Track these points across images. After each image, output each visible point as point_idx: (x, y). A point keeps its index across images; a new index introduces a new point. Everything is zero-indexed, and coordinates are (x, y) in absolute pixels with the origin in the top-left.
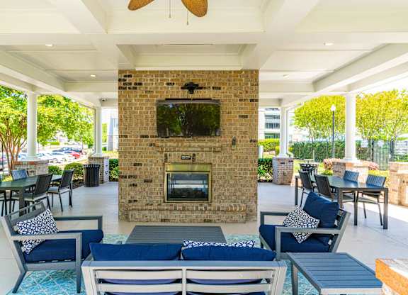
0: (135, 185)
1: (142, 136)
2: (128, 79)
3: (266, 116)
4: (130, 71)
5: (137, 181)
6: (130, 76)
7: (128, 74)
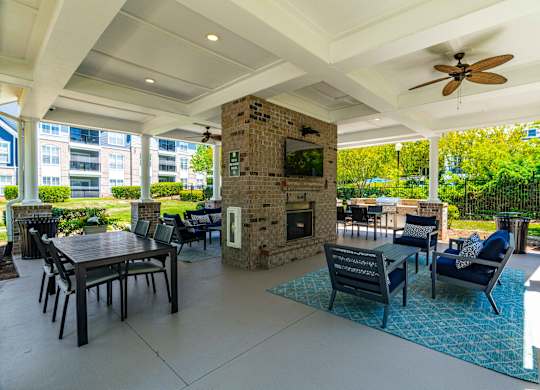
0: (264, 229)
1: (270, 175)
2: (258, 108)
3: (160, 156)
4: (261, 100)
5: (266, 224)
6: (260, 105)
7: (258, 102)
